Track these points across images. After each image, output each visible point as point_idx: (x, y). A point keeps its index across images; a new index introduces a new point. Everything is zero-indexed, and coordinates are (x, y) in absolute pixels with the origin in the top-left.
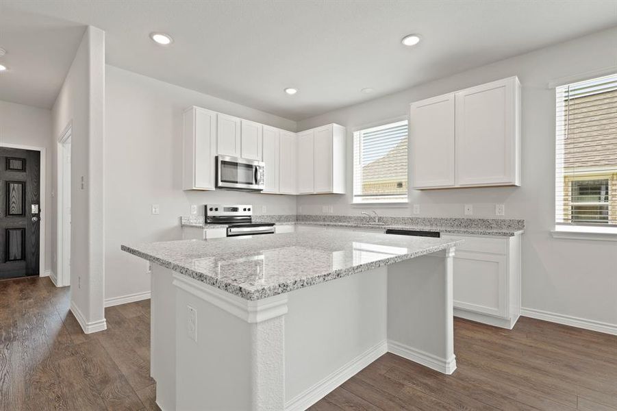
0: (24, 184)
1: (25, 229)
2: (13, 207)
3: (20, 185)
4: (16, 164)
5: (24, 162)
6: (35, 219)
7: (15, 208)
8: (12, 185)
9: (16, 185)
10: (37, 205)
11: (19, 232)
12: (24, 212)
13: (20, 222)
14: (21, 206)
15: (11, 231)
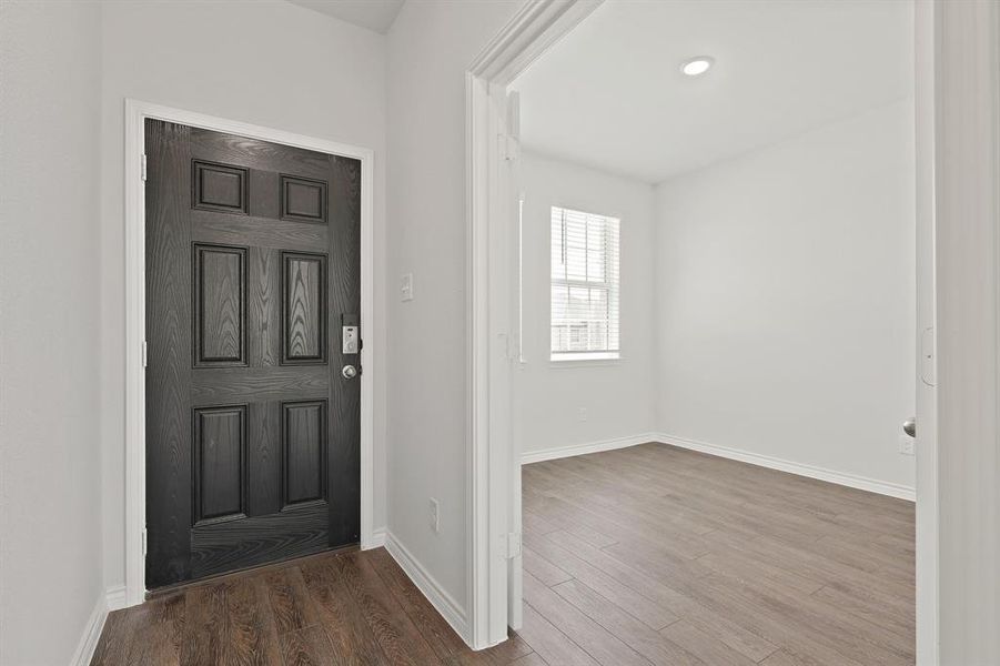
0: (322, 261)
1: (325, 401)
2: (298, 334)
3: (315, 265)
4: (303, 200)
5: (323, 190)
6: (348, 370)
7: (303, 338)
8: (295, 265)
9: (304, 264)
10: (355, 328)
11: (312, 412)
12: (324, 352)
13: (312, 381)
14: (316, 332)
15: (294, 411)
